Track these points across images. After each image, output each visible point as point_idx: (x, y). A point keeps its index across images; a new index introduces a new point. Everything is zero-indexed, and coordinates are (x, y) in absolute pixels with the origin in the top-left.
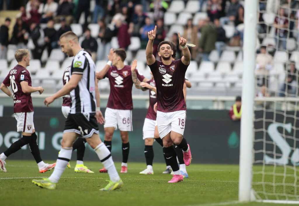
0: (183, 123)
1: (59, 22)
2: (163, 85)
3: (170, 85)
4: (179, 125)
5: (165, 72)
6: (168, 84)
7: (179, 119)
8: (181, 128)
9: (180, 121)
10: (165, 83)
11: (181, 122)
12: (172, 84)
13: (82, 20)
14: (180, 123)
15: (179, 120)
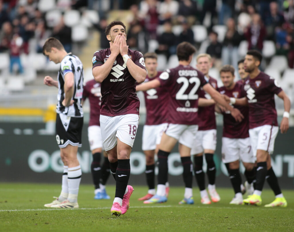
0: (134, 131)
1: (179, 23)
4: (130, 133)
7: (129, 125)
8: (132, 138)
9: (130, 129)
11: (132, 130)
13: (207, 21)
14: (130, 131)
15: (129, 127)
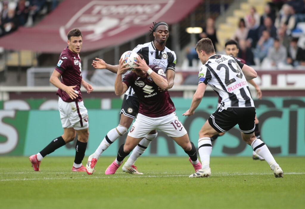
2: (146, 96)
3: (154, 94)
5: (144, 84)
6: (151, 94)
10: (148, 94)
12: (156, 93)
